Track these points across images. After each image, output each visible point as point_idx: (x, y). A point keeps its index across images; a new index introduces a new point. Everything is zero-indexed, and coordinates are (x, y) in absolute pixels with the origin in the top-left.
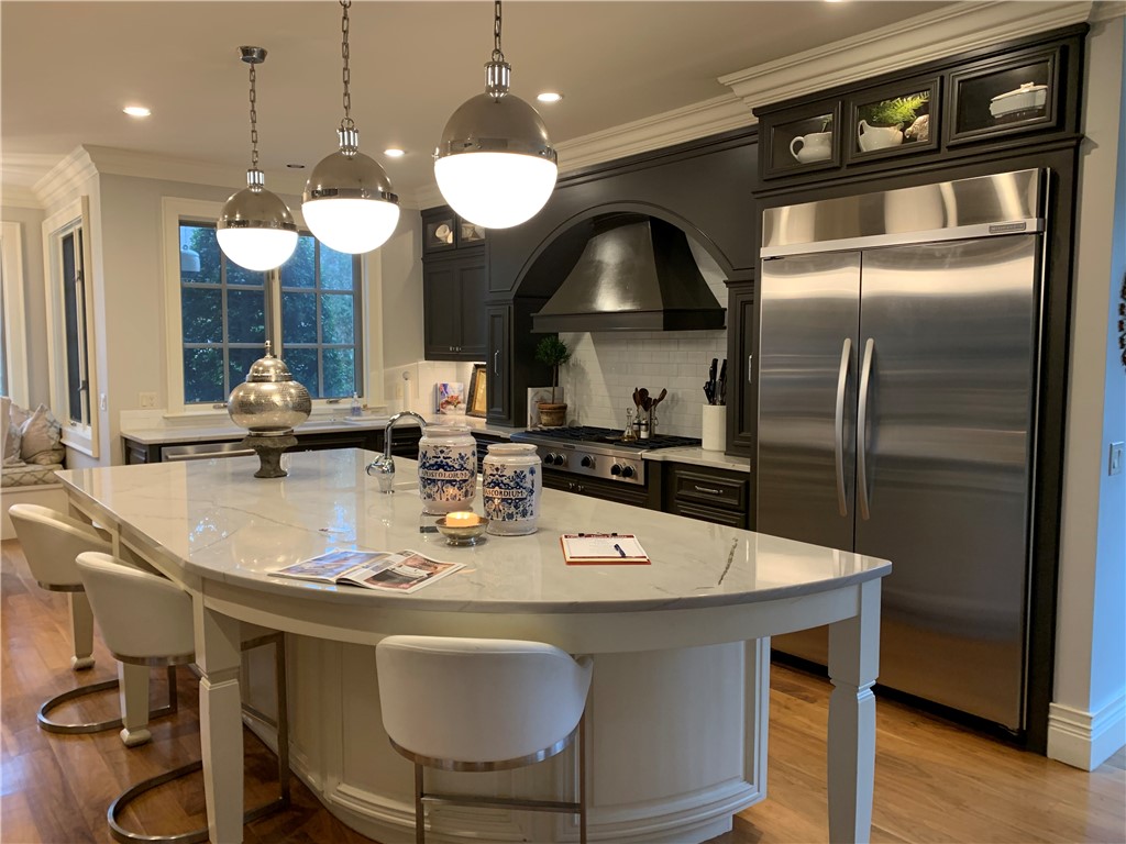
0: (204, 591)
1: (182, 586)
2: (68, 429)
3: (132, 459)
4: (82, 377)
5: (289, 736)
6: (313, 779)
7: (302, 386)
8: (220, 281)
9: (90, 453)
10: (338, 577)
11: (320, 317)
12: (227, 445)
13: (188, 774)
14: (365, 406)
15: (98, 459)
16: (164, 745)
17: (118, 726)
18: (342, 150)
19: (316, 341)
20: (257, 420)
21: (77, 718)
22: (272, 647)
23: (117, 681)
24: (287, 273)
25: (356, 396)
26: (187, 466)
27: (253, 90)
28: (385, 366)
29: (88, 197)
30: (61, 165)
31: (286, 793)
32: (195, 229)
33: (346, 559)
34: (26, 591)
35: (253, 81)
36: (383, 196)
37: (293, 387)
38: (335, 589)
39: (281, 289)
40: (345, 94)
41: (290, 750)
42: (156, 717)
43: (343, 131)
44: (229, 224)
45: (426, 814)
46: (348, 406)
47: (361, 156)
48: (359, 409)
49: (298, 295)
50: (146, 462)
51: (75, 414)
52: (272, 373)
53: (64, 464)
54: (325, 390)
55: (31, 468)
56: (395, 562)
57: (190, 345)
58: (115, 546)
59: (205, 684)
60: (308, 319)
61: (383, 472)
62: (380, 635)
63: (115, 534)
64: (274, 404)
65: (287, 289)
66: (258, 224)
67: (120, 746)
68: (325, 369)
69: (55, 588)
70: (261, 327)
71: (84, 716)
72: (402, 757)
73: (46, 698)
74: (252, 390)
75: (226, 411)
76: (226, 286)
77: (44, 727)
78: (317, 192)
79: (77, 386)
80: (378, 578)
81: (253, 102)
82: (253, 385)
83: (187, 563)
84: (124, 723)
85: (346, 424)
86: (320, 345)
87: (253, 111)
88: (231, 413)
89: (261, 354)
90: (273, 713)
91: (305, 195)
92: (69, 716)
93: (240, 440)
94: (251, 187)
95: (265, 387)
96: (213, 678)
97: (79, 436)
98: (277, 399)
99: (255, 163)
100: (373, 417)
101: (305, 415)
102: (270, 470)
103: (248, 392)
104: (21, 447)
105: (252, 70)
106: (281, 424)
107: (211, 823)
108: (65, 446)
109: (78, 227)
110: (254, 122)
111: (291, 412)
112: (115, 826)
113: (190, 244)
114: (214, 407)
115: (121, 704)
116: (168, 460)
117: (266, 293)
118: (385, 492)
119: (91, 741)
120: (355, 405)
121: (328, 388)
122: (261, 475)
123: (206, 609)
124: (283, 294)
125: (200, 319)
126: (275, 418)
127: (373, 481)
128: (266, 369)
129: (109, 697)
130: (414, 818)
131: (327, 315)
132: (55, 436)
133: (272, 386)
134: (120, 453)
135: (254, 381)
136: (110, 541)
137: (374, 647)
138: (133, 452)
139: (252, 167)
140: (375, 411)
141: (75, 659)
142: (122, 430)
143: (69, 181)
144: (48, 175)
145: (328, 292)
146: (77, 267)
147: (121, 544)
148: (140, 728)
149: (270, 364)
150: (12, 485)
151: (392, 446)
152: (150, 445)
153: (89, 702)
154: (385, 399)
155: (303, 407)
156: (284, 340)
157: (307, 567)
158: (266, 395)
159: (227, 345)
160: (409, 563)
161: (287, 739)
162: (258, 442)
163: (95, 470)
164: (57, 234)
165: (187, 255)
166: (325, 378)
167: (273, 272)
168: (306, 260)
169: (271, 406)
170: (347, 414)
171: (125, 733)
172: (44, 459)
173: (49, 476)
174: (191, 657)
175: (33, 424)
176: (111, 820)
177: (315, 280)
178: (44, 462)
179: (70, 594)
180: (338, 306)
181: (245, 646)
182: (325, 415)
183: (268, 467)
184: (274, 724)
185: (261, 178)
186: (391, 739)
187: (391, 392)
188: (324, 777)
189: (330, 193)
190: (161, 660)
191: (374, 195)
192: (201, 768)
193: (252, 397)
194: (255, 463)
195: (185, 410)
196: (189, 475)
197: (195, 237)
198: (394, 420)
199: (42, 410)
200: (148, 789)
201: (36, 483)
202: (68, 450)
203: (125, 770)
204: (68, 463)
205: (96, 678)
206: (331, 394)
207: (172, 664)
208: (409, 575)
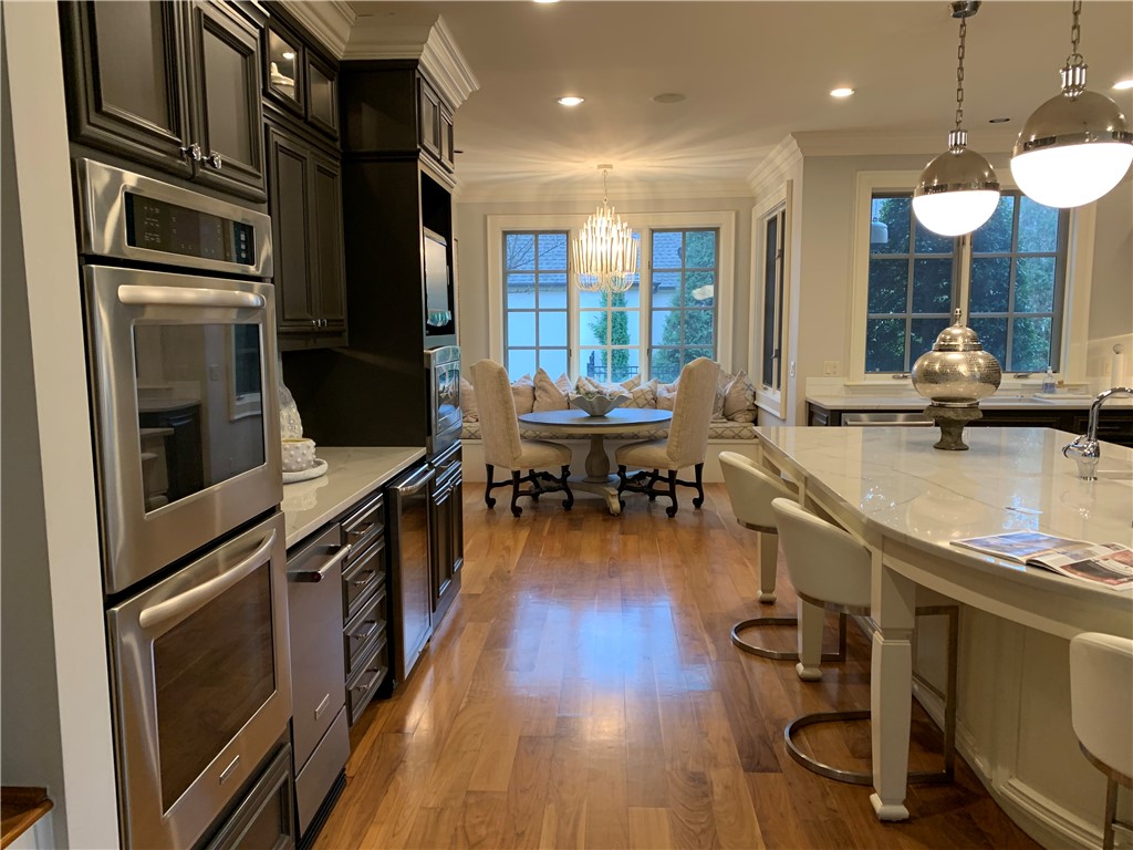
0: (883, 551)
1: (862, 542)
2: (760, 393)
3: (814, 422)
4: (775, 347)
5: (957, 714)
6: (981, 764)
7: (991, 357)
8: (907, 250)
9: (778, 414)
10: (1029, 557)
11: (1013, 284)
12: (901, 416)
13: (855, 719)
14: (1061, 383)
15: (784, 420)
16: (832, 687)
17: (794, 659)
18: (1064, 92)
19: (1007, 310)
20: (940, 390)
21: (761, 643)
22: (944, 619)
23: (796, 620)
24: (979, 238)
25: (1050, 371)
26: (864, 432)
27: (962, 46)
28: (1090, 337)
29: (792, 181)
30: (772, 154)
31: (950, 770)
32: (885, 200)
33: (1038, 541)
34: (724, 528)
35: (963, 37)
36: (1114, 136)
37: (982, 358)
38: (1024, 569)
39: (971, 255)
40: (1074, 27)
41: (958, 727)
42: (827, 661)
43: (1067, 70)
44: (926, 191)
45: (1116, 844)
46: (1040, 382)
47: (1088, 95)
48: (1052, 385)
49: (991, 261)
50: (826, 425)
51: (767, 380)
52: (960, 341)
53: (755, 422)
54: (1013, 363)
55: (730, 424)
56: (1100, 555)
57: (873, 316)
58: (802, 497)
59: (878, 639)
60: (999, 286)
61: (1085, 455)
62: (1078, 630)
63: (801, 486)
64: (959, 373)
65: (978, 254)
66: (957, 187)
67: (794, 677)
68: (1014, 341)
69: (751, 526)
70: (946, 297)
71: (768, 643)
72: (1095, 769)
73: (738, 620)
74: (937, 359)
75: (909, 382)
76: (914, 255)
77: (735, 642)
78: (1031, 143)
79: (771, 354)
80: (1075, 567)
81: (961, 58)
82: (938, 354)
83: (869, 520)
84: (801, 658)
85: (1036, 401)
86: (1011, 314)
87: (961, 68)
88: (915, 382)
89: (946, 323)
90: (943, 686)
91: (1015, 149)
92: (754, 639)
93: (921, 411)
94: (952, 149)
95: (952, 356)
96: (887, 633)
97: (770, 399)
98: (963, 369)
99: (958, 123)
100: (1069, 395)
101: (994, 387)
102: (950, 442)
103: (933, 361)
104: (724, 406)
105: (963, 25)
106: (965, 395)
107: (876, 771)
108: (757, 407)
109: (782, 209)
110: (960, 80)
111: (978, 383)
112: (790, 744)
113: (879, 216)
114: (894, 377)
115: (798, 641)
116: (846, 424)
117: (955, 263)
118: (1086, 478)
119: (771, 665)
120: (1049, 381)
121: (1016, 361)
122: (940, 446)
123: (884, 566)
124: (974, 260)
125: (883, 291)
126: (960, 389)
127: (1072, 464)
128: (954, 338)
129: (787, 633)
130: (1102, 844)
131: (1021, 281)
132: (750, 398)
133: (959, 355)
134: (804, 416)
135: (940, 350)
136: (798, 493)
137: (1069, 641)
138: (815, 415)
139: (955, 128)
140: (1073, 388)
141: (760, 592)
142: (807, 395)
143: (777, 168)
144: (760, 166)
145: (1024, 256)
146: (778, 247)
147: (807, 496)
148: (812, 666)
149: (959, 332)
150: (716, 438)
151: (1097, 431)
152: (832, 410)
153: (772, 633)
154: (1087, 375)
155: (992, 378)
156: (971, 309)
157: (993, 542)
158: (953, 365)
159: (910, 315)
160: (1117, 558)
161: (954, 716)
162: (941, 413)
163: (781, 428)
164: (764, 217)
165: (876, 227)
166: (1014, 350)
167: (964, 237)
168: (1001, 223)
169: (957, 376)
170: (1037, 391)
171: (800, 666)
172: (741, 418)
173: (745, 433)
174: (867, 611)
175: (734, 387)
176: (787, 737)
177: (1012, 243)
178: (740, 420)
179: (759, 533)
180: (1035, 272)
181: (918, 612)
182: (1012, 391)
183: (949, 439)
184: (942, 697)
185: (963, 138)
186: (1081, 744)
187: (1095, 367)
188: (993, 763)
189: (1044, 142)
190: (838, 606)
191: (1103, 137)
192: (870, 718)
193: (937, 367)
194: (936, 434)
195: (865, 379)
196: (864, 441)
197: (884, 209)
198: (1102, 397)
199: (742, 375)
200: (817, 722)
201: (733, 438)
202: (760, 412)
203: (799, 699)
204: (759, 422)
205: (777, 613)
206: (1020, 367)
207: (847, 612)
208: (1118, 571)
